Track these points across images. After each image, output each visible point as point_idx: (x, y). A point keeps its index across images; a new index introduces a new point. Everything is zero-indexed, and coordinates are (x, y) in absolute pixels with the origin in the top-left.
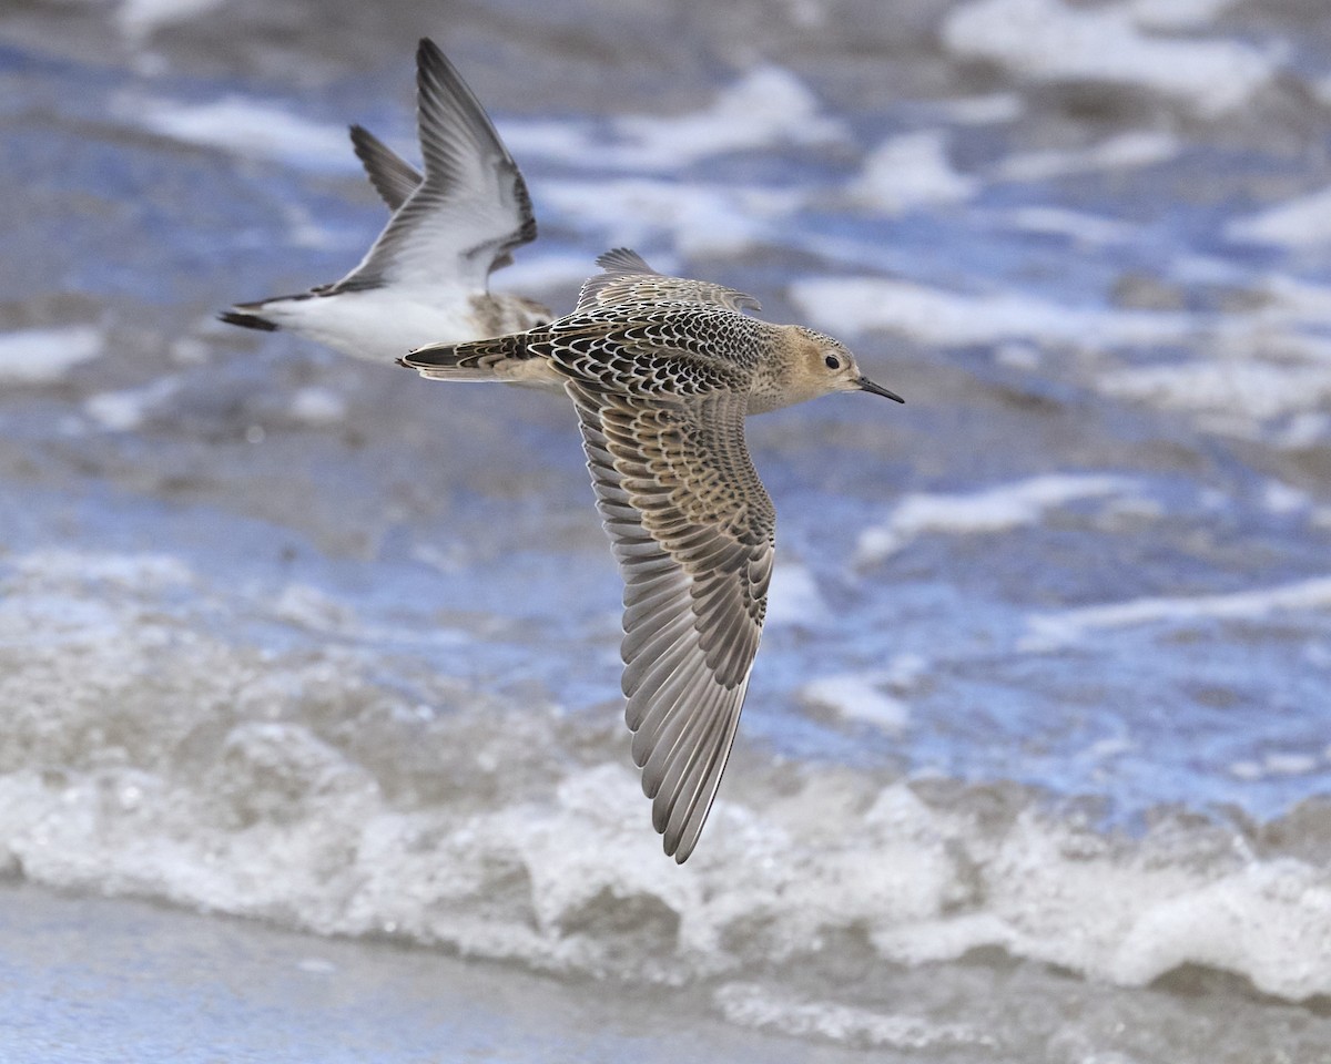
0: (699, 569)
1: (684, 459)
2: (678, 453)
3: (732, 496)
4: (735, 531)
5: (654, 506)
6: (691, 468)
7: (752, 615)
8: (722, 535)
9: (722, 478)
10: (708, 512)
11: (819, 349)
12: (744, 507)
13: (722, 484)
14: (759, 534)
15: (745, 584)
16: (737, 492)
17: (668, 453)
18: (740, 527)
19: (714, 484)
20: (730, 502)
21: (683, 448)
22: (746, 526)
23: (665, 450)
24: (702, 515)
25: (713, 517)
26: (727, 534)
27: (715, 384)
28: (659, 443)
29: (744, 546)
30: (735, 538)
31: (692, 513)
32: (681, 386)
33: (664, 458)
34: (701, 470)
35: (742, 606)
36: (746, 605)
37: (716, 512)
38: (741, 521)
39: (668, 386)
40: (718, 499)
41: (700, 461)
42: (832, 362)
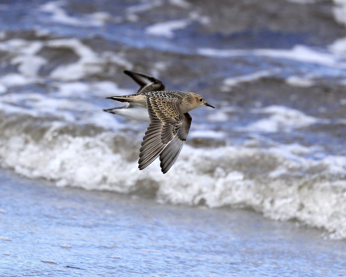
0: (166, 123)
1: (166, 106)
2: (165, 105)
3: (176, 113)
4: (175, 118)
5: (159, 112)
6: (167, 107)
7: (173, 133)
8: (173, 119)
9: (174, 110)
10: (170, 115)
11: (198, 97)
12: (178, 115)
13: (174, 111)
14: (180, 120)
15: (174, 127)
16: (177, 112)
17: (163, 105)
18: (177, 118)
19: (172, 111)
20: (175, 114)
21: (166, 104)
22: (178, 118)
23: (162, 104)
24: (169, 115)
25: (171, 116)
26: (174, 119)
27: (175, 97)
28: (161, 103)
29: (177, 121)
30: (175, 119)
31: (167, 114)
32: (168, 97)
33: (162, 105)
34: (169, 108)
35: (172, 131)
36: (173, 131)
37: (172, 115)
38: (177, 117)
39: (165, 96)
40: (173, 113)
41: (169, 107)
42: (201, 100)
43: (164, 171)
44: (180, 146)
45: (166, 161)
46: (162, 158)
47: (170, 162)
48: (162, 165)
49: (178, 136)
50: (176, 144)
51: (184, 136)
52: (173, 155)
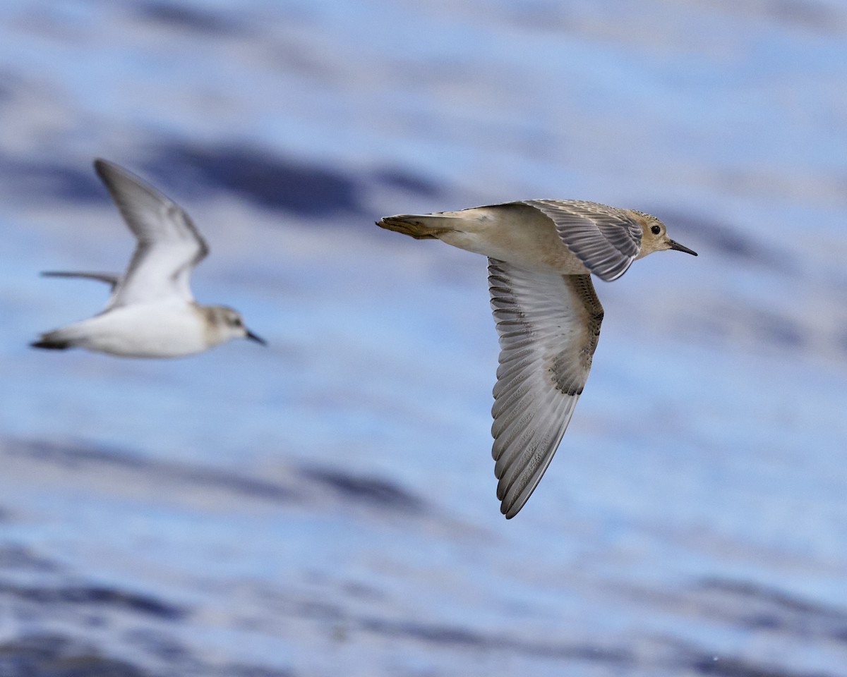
42: (656, 230)
43: (509, 510)
44: (563, 415)
45: (516, 477)
46: (504, 465)
47: (529, 475)
48: (502, 494)
49: (556, 384)
50: (548, 410)
51: (576, 379)
52: (540, 452)
